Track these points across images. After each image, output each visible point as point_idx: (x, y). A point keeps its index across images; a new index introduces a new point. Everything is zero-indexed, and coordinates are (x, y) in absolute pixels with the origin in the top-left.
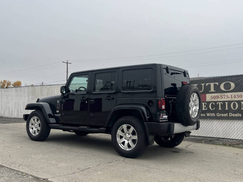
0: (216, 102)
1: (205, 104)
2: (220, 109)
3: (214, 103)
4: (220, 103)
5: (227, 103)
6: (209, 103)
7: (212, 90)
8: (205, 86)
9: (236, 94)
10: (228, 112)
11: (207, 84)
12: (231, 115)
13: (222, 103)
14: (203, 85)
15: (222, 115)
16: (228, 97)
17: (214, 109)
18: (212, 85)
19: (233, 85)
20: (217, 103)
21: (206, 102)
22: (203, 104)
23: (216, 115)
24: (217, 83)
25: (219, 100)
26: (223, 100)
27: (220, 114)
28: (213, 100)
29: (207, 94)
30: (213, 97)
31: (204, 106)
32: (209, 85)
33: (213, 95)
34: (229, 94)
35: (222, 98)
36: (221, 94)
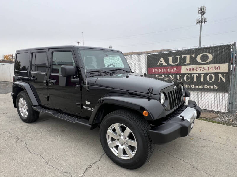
0: (191, 74)
1: (180, 76)
2: (195, 81)
3: (189, 75)
4: (195, 75)
5: (202, 75)
6: (184, 75)
7: (188, 62)
8: (180, 58)
9: (213, 65)
10: (203, 84)
11: (183, 56)
12: (206, 87)
13: (197, 75)
14: (178, 57)
15: (197, 87)
16: (204, 69)
17: (189, 81)
18: (188, 57)
19: (210, 56)
20: (193, 75)
21: (181, 74)
22: (178, 75)
23: (190, 87)
24: (193, 55)
25: (195, 72)
26: (199, 72)
27: (195, 86)
28: (189, 72)
29: (182, 66)
30: (188, 69)
31: (179, 77)
32: (185, 58)
33: (189, 67)
34: (206, 66)
35: (198, 69)
36: (197, 66)
